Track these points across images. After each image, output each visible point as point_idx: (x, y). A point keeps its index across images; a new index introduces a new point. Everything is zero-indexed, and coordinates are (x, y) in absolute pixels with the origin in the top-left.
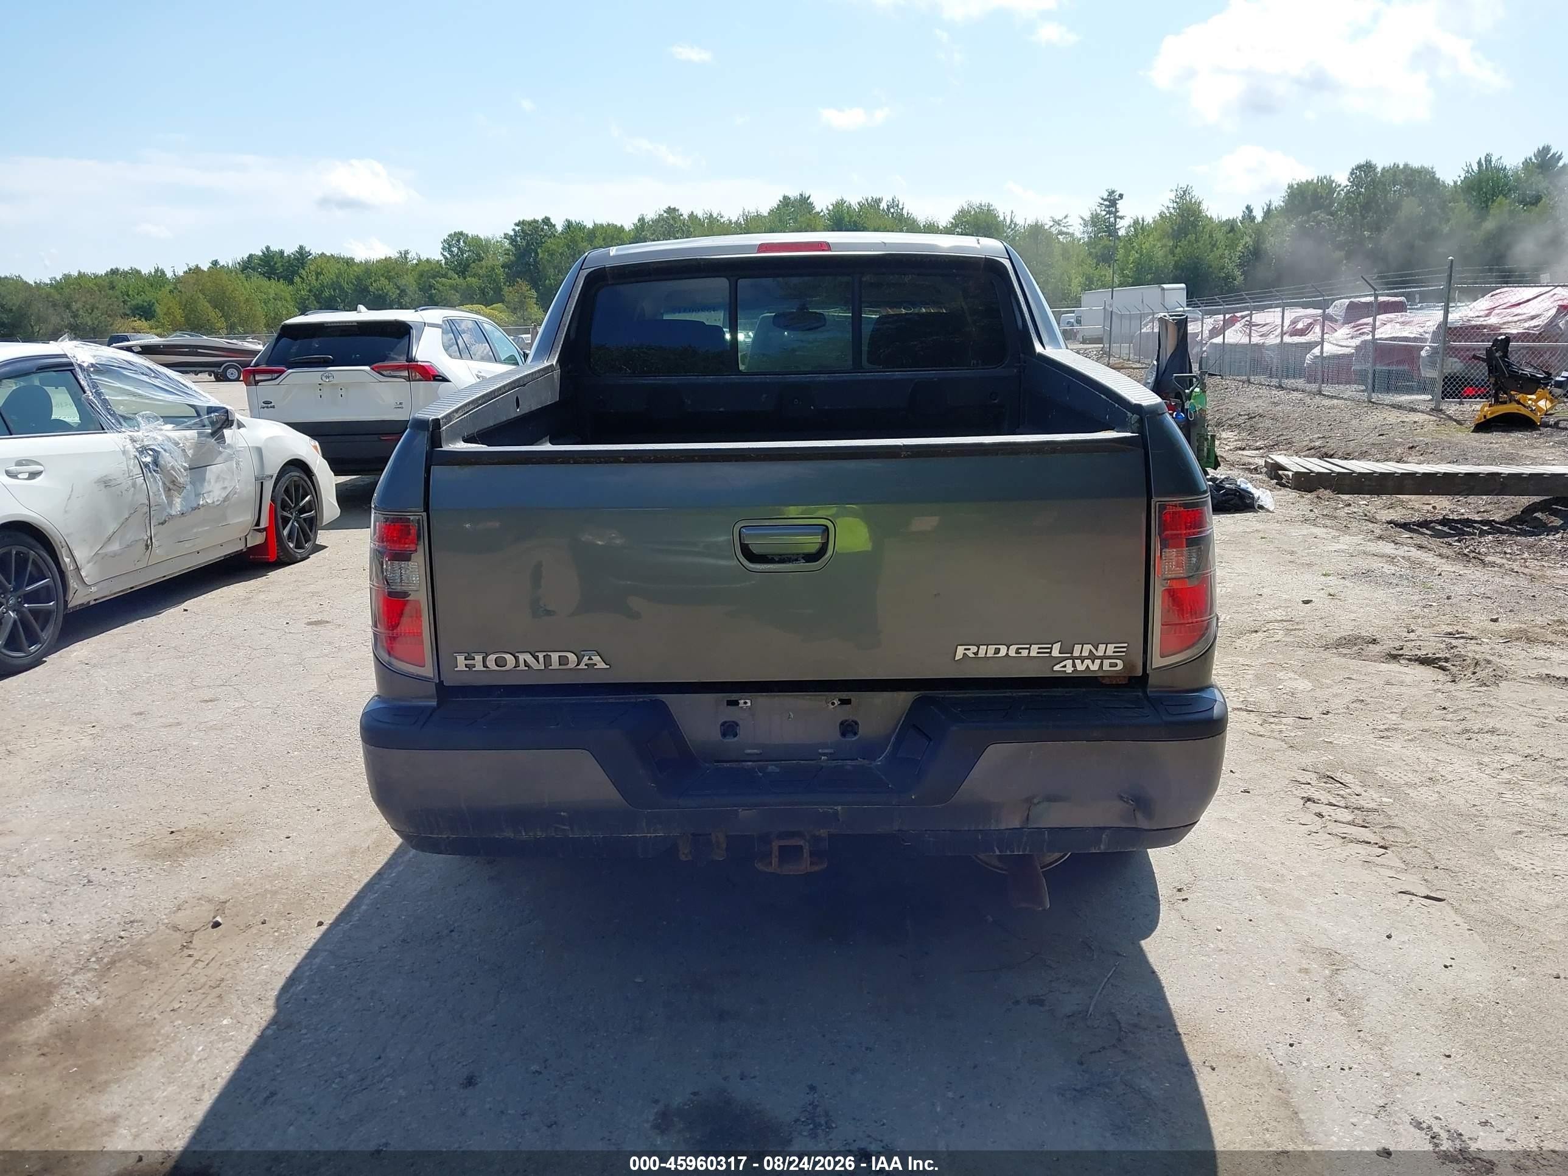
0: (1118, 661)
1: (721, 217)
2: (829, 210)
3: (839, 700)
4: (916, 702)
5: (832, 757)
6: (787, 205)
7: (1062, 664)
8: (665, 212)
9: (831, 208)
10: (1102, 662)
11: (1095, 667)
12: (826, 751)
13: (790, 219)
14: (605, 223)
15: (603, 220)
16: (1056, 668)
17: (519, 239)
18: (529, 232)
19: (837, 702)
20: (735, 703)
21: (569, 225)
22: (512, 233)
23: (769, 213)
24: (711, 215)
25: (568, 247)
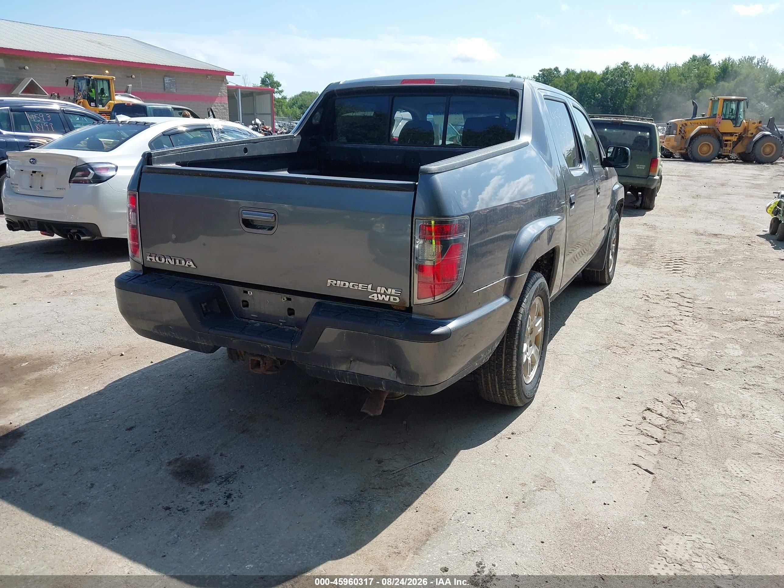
0: (397, 298)
1: (654, 67)
2: (720, 63)
3: (287, 298)
4: (317, 305)
5: (284, 324)
6: (695, 60)
7: (373, 295)
8: (622, 64)
9: (721, 62)
10: (390, 297)
11: (387, 299)
12: (282, 321)
13: (695, 68)
14: (587, 71)
15: (586, 69)
16: (370, 297)
17: (540, 78)
18: (546, 75)
19: (285, 299)
20: (246, 292)
21: (568, 71)
22: (538, 75)
23: (683, 65)
24: (648, 66)
25: (565, 83)
